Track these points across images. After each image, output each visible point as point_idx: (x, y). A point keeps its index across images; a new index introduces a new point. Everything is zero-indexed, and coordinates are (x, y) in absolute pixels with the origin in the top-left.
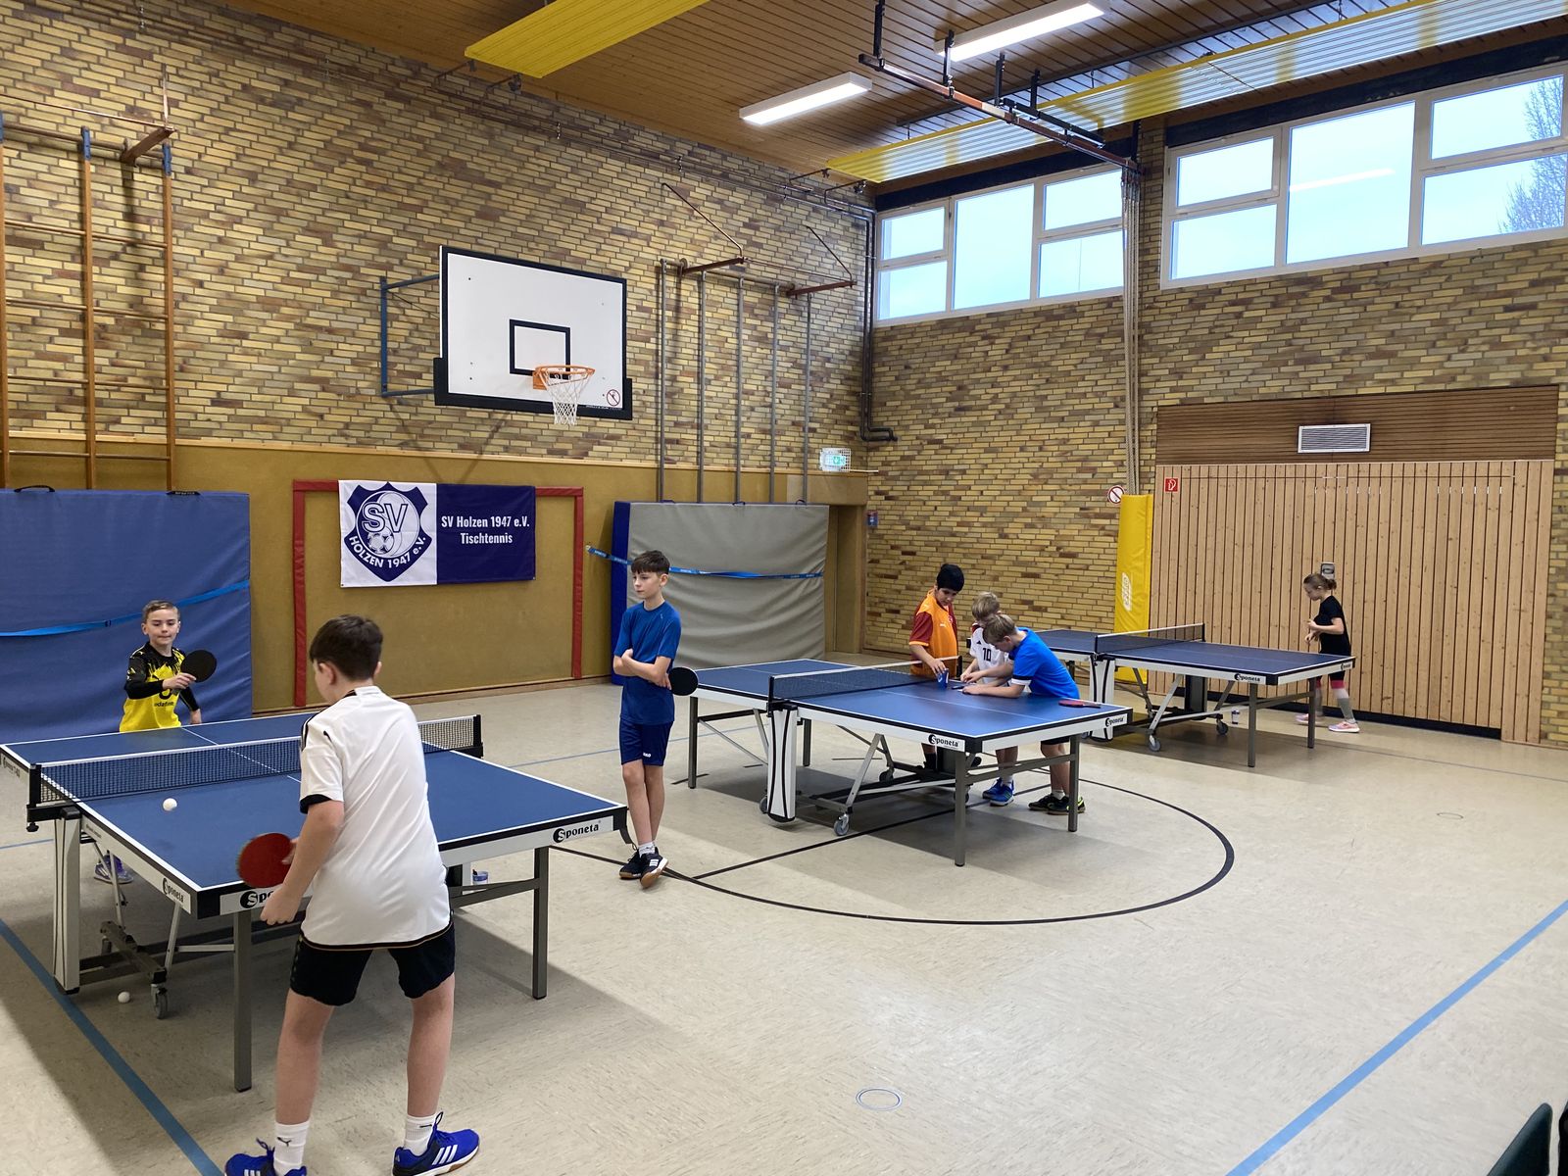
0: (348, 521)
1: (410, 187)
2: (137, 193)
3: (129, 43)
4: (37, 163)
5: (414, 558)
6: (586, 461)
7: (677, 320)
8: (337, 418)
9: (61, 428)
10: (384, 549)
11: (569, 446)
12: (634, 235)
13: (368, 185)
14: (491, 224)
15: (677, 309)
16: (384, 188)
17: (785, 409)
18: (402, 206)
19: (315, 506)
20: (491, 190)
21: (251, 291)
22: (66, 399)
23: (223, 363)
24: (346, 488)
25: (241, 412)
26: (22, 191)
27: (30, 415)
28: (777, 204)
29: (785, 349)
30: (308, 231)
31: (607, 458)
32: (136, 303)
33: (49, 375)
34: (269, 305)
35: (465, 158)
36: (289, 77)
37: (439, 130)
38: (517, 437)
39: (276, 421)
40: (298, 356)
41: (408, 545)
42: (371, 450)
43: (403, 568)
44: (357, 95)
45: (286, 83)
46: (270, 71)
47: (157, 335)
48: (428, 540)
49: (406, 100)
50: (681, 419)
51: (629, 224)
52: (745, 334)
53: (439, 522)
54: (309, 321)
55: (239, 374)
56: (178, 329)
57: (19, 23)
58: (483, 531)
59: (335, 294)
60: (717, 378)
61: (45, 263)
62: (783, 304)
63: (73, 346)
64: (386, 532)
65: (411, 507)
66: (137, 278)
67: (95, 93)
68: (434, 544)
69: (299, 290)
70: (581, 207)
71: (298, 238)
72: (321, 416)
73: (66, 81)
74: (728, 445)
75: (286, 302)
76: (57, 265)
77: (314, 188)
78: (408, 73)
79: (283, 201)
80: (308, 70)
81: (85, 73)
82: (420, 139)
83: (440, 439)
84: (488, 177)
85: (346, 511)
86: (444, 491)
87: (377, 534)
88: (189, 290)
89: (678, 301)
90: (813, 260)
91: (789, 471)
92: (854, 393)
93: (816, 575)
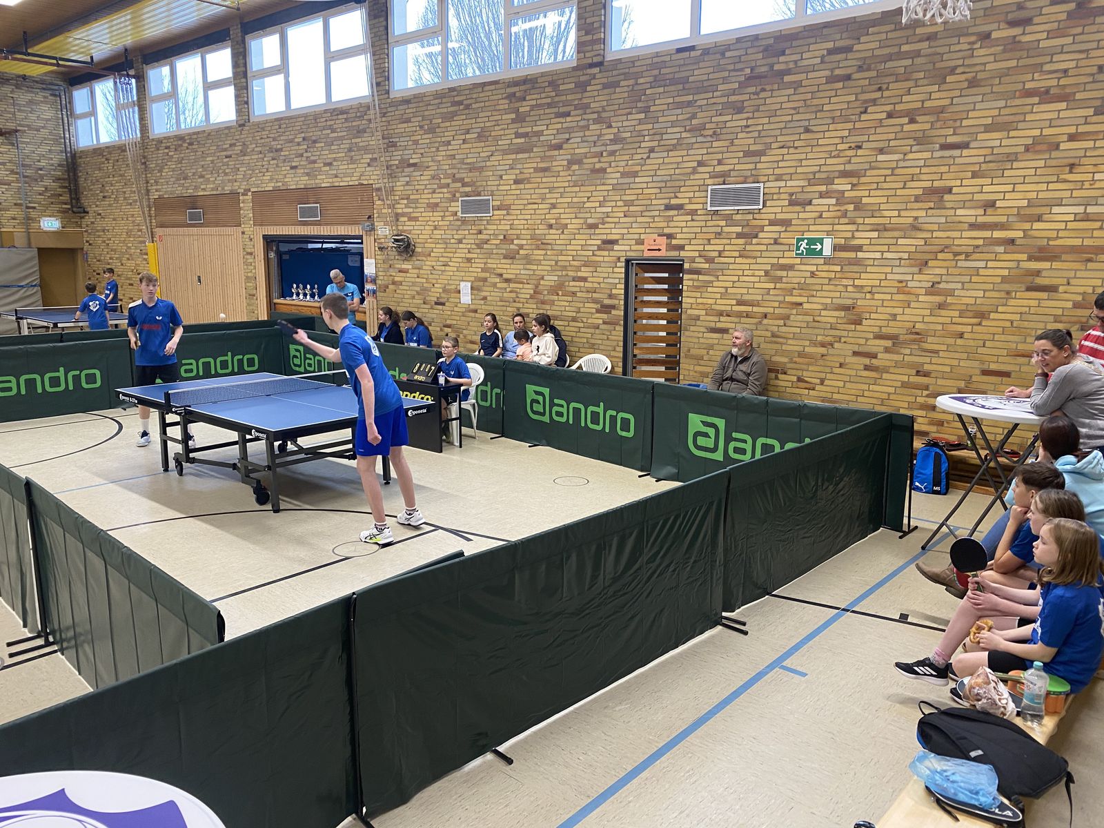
90: (20, 115)
91: (15, 230)
92: (66, 187)
93: (32, 286)
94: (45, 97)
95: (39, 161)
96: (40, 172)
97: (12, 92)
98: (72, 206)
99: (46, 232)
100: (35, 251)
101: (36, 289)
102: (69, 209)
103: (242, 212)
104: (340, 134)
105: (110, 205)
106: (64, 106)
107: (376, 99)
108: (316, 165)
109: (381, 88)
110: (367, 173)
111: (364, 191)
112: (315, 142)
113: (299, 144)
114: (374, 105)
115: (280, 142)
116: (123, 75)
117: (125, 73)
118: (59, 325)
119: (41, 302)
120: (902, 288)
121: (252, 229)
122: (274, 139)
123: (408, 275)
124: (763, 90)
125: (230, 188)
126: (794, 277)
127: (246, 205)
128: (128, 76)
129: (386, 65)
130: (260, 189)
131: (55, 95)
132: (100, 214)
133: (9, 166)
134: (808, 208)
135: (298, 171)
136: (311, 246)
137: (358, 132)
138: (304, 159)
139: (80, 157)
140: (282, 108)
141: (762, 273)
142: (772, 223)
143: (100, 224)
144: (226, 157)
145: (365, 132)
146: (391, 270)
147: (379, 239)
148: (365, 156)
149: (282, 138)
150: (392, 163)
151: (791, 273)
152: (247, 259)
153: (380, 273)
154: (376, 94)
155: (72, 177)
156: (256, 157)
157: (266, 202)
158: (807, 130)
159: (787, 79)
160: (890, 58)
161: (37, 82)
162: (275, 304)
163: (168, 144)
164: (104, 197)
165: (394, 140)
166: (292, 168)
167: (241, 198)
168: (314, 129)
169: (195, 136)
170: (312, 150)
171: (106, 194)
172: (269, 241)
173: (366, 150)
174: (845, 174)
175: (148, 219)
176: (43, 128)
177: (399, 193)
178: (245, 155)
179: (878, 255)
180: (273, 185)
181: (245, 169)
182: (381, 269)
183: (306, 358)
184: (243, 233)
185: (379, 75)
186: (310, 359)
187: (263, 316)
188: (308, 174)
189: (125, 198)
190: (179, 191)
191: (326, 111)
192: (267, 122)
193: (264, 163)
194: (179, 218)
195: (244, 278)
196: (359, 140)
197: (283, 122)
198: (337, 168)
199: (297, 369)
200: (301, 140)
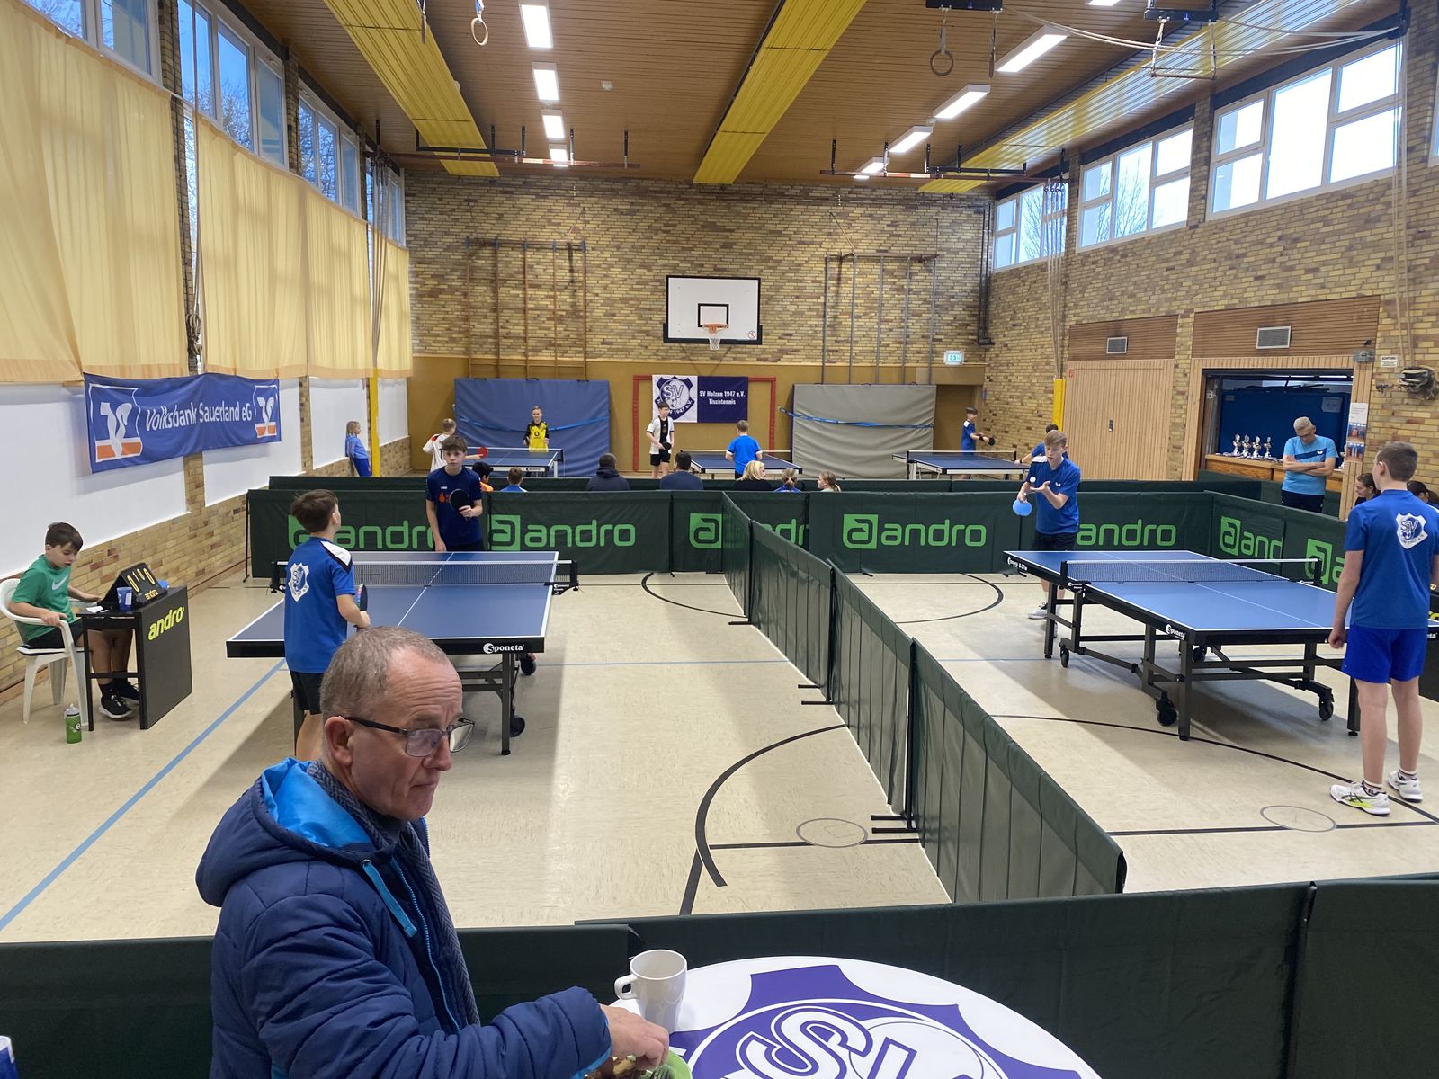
0: (656, 393)
1: (688, 239)
2: (574, 261)
3: (572, 202)
4: (539, 255)
5: (686, 410)
6: (779, 363)
7: (838, 285)
8: (653, 348)
9: (546, 356)
10: (672, 406)
11: (769, 356)
12: (812, 243)
13: (668, 242)
14: (728, 250)
15: (839, 279)
16: (675, 242)
17: (916, 327)
18: (684, 249)
19: (643, 386)
20: (729, 234)
21: (617, 296)
22: (551, 344)
23: (606, 327)
24: (656, 378)
25: (613, 347)
26: (535, 267)
27: (536, 351)
28: (913, 210)
29: (918, 293)
30: (641, 267)
31: (792, 362)
32: (573, 305)
33: (543, 336)
34: (624, 300)
35: (714, 220)
36: (634, 201)
37: (702, 210)
38: (740, 353)
39: (627, 350)
40: (637, 322)
41: (684, 404)
42: (668, 361)
43: (681, 414)
44: (663, 202)
45: (632, 204)
46: (626, 200)
47: (581, 317)
48: (693, 402)
49: (687, 200)
50: (839, 339)
51: (808, 238)
52: (886, 288)
53: (699, 394)
54: (641, 306)
55: (612, 331)
56: (588, 314)
57: (534, 203)
58: (720, 398)
59: (653, 293)
60: (865, 314)
61: (542, 293)
62: (916, 267)
63: (550, 324)
64: (674, 398)
65: (685, 387)
66: (574, 295)
67: (559, 224)
68: (696, 404)
69: (637, 293)
70: (779, 233)
71: (637, 270)
72: (646, 347)
73: (549, 222)
74: (873, 352)
75: (631, 299)
76: (546, 293)
77: (644, 247)
78: (687, 186)
79: (630, 255)
80: (642, 196)
81: (557, 217)
82: (693, 216)
83: (701, 355)
84: (727, 228)
85: (655, 388)
86: (700, 379)
87: (669, 399)
88: (592, 298)
89: (839, 274)
90: (942, 238)
91: (918, 365)
92: (974, 316)
93: (925, 427)
94: (969, 216)
95: (953, 288)
96: (952, 300)
97: (937, 214)
98: (979, 338)
99: (948, 367)
100: (932, 390)
101: (929, 429)
102: (974, 340)
103: (1178, 339)
104: (1336, 227)
105: (1019, 335)
106: (986, 223)
107: (1404, 170)
108: (1294, 273)
109: (1414, 155)
110: (1373, 280)
111: (1367, 307)
112: (1296, 240)
113: (1271, 245)
114: (1400, 181)
115: (1245, 245)
116: (1057, 181)
117: (1059, 177)
118: (949, 472)
119: (931, 445)
121: (1188, 361)
122: (1236, 242)
123: (1422, 427)
125: (1167, 309)
127: (1184, 330)
128: (1062, 181)
129: (1428, 120)
130: (1206, 309)
131: (979, 213)
132: (1006, 346)
133: (923, 295)
135: (1266, 282)
136: (1266, 384)
137: (1367, 222)
138: (1276, 265)
139: (995, 280)
140: (1255, 199)
143: (1005, 356)
144: (1168, 269)
145: (1379, 221)
146: (1394, 419)
147: (1379, 374)
148: (1372, 256)
149: (1248, 239)
150: (1418, 262)
152: (1177, 400)
153: (1375, 424)
154: (1404, 164)
155: (983, 304)
156: (1208, 266)
157: (1212, 326)
161: (963, 200)
162: (1207, 460)
163: (1096, 259)
164: (1014, 325)
165: (1427, 229)
166: (1257, 278)
167: (1180, 321)
168: (1297, 224)
169: (1131, 246)
170: (1290, 252)
171: (1017, 322)
172: (1210, 377)
173: (1376, 246)
175: (1060, 349)
176: (962, 250)
177: (1424, 306)
178: (1192, 266)
180: (1226, 302)
181: (1190, 283)
182: (1376, 418)
183: (1242, 537)
184: (1176, 366)
185: (1414, 136)
186: (1250, 539)
187: (1188, 475)
188: (1278, 286)
189: (1037, 326)
190: (1101, 314)
191: (1318, 198)
192: (1229, 219)
193: (1218, 274)
194: (1097, 348)
195: (1169, 424)
196: (1368, 233)
197: (1250, 219)
198: (1325, 274)
199: (1228, 550)
200: (1276, 239)
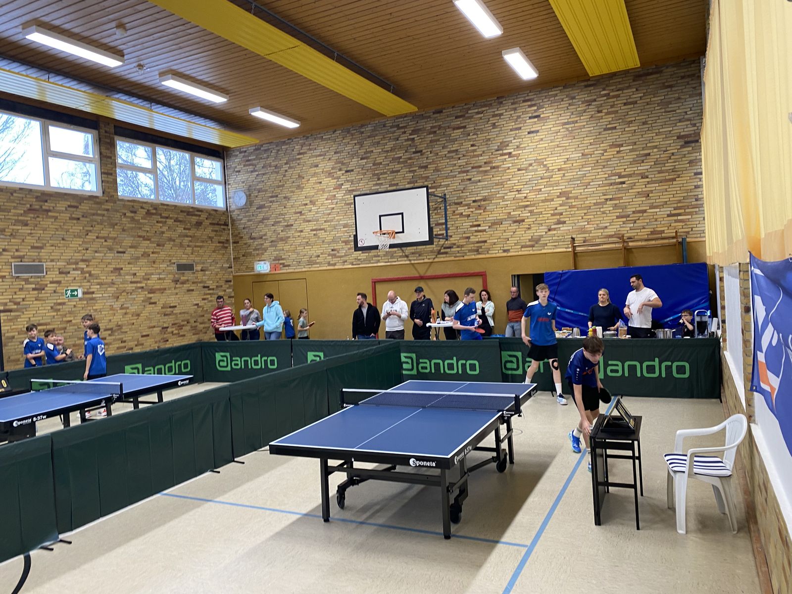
120: (112, 308)
124: (38, 217)
126: (66, 308)
134: (68, 275)
141: (50, 308)
142: (51, 282)
151: (64, 307)
158: (63, 239)
159: (50, 214)
160: (94, 215)
174: (83, 261)
179: (101, 295)
